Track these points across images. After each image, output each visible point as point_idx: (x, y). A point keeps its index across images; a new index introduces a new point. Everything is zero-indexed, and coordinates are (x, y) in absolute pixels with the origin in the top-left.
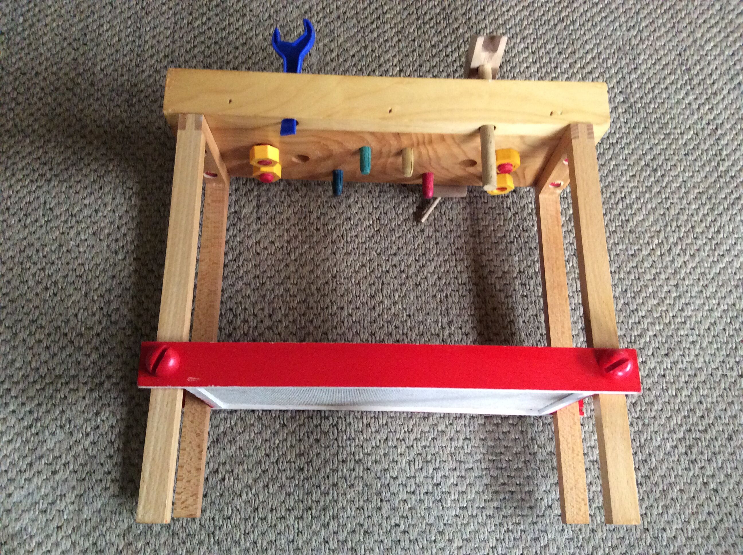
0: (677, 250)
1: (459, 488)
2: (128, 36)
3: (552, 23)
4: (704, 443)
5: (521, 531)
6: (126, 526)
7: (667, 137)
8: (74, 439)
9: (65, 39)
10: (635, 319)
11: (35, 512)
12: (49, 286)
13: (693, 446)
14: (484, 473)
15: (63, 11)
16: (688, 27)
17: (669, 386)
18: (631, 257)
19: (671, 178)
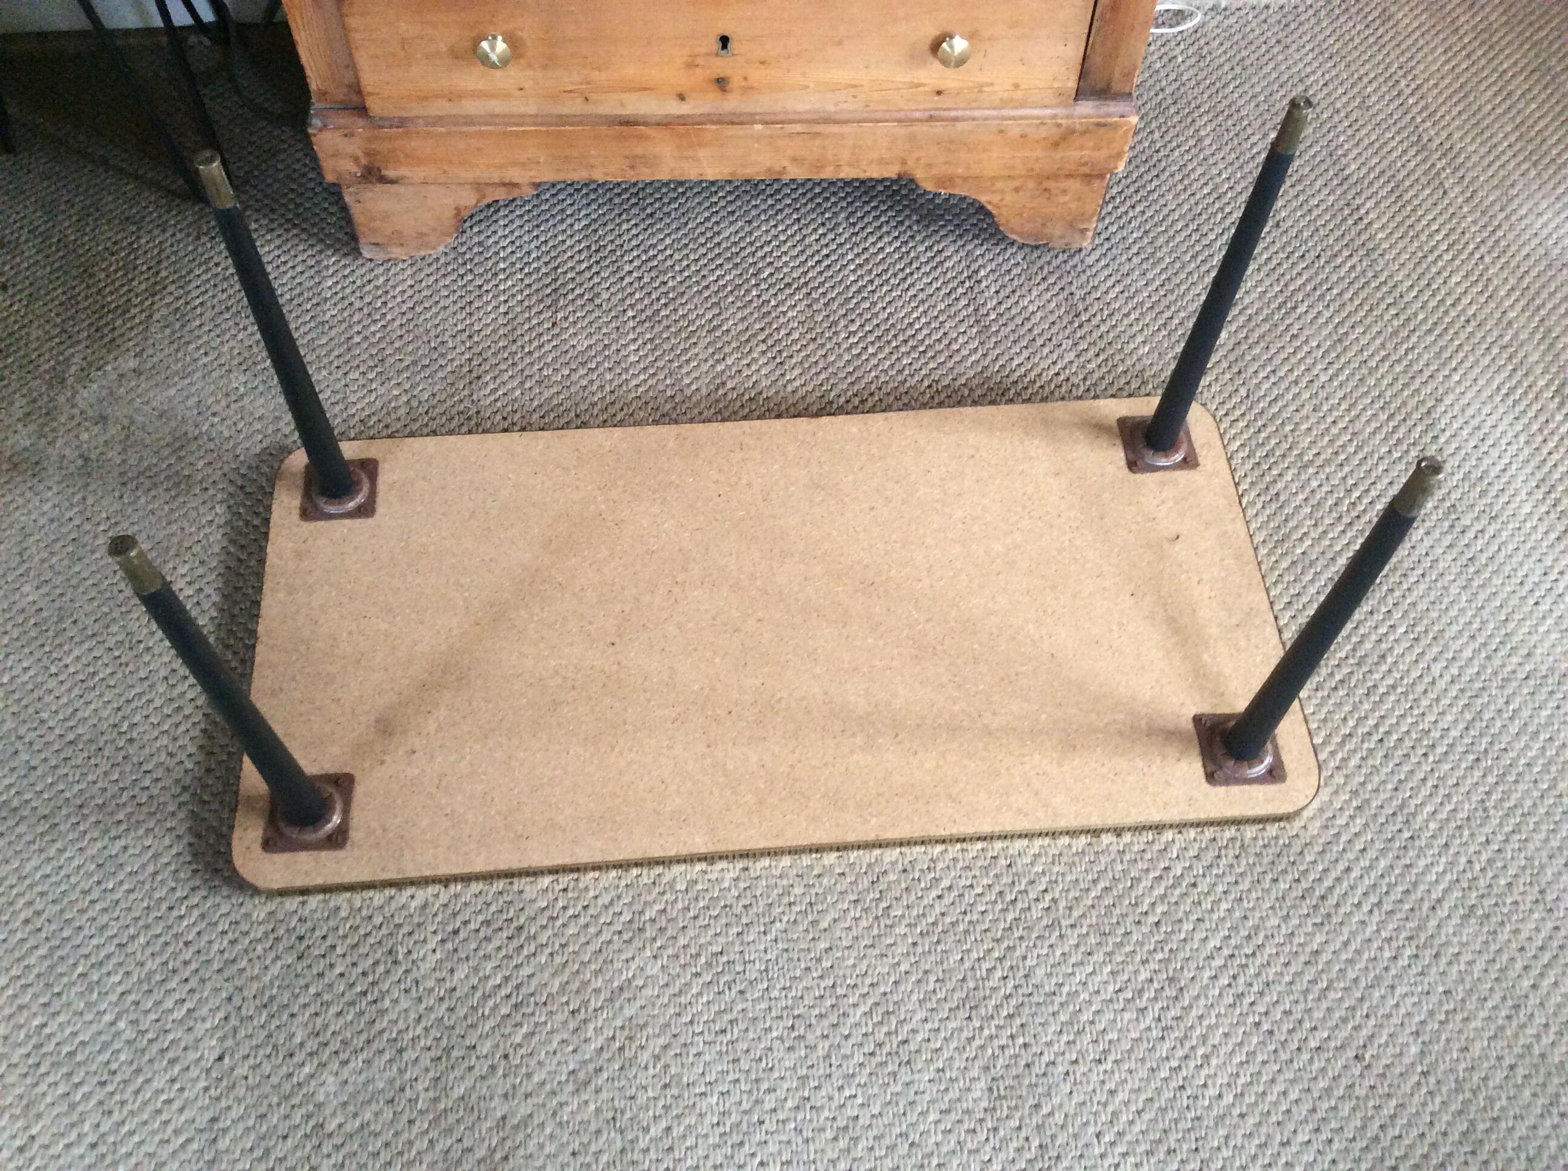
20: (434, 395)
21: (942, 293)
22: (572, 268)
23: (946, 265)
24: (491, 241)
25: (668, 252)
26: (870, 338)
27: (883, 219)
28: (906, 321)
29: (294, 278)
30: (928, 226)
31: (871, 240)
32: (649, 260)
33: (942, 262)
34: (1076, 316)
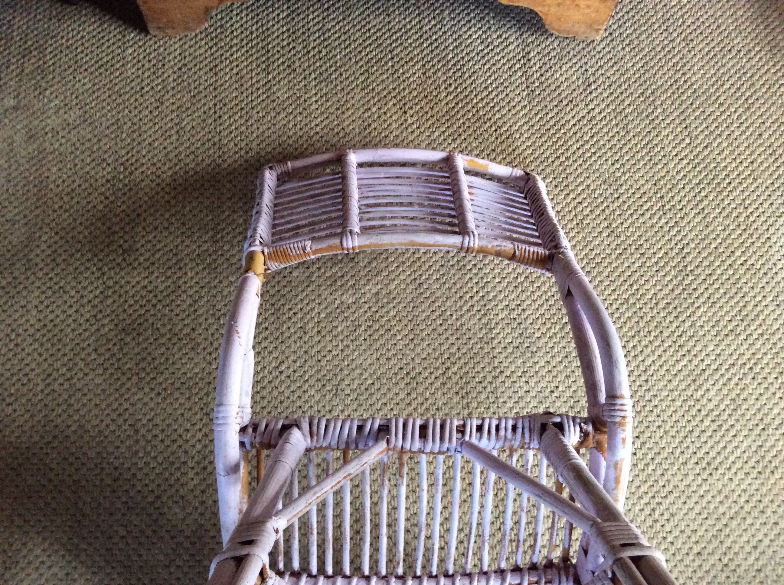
20: (193, 127)
21: (506, 67)
22: (279, 44)
23: (511, 48)
24: (228, 25)
25: (337, 35)
26: (461, 97)
27: (472, 15)
28: (483, 86)
29: (108, 47)
30: (500, 21)
31: (464, 29)
32: (325, 40)
33: (507, 46)
34: (589, 86)
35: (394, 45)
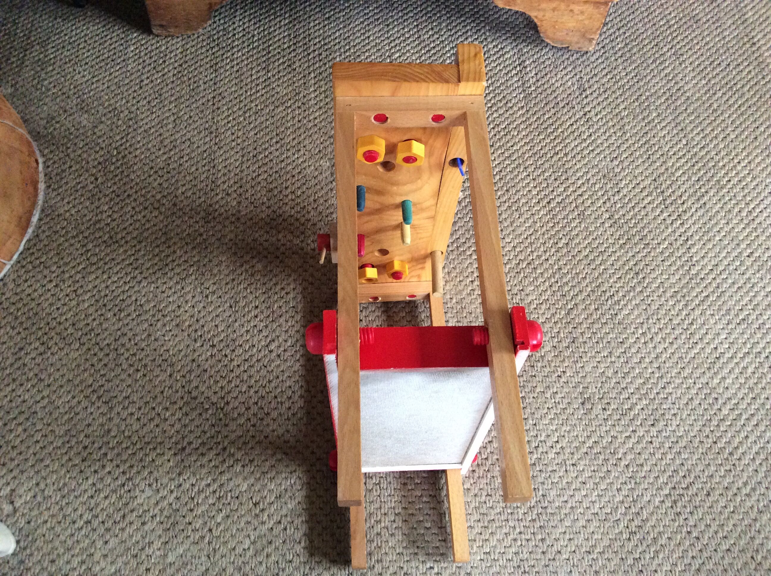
0: (658, 339)
1: (483, 537)
2: (204, 166)
3: (549, 156)
4: (686, 499)
5: (536, 572)
6: (204, 568)
7: (646, 246)
8: (160, 495)
9: (152, 168)
10: (625, 395)
11: (127, 557)
12: (139, 368)
13: (678, 500)
14: (504, 523)
15: (150, 146)
16: (661, 158)
17: (656, 450)
18: (620, 344)
19: (651, 280)
20: (191, 117)
21: (503, 73)
22: (279, 47)
23: (507, 56)
24: (231, 29)
25: (337, 41)
27: (468, 28)
29: (110, 45)
30: (495, 33)
31: (461, 39)
32: (325, 44)
33: (503, 55)
34: (584, 91)
35: (393, 51)
